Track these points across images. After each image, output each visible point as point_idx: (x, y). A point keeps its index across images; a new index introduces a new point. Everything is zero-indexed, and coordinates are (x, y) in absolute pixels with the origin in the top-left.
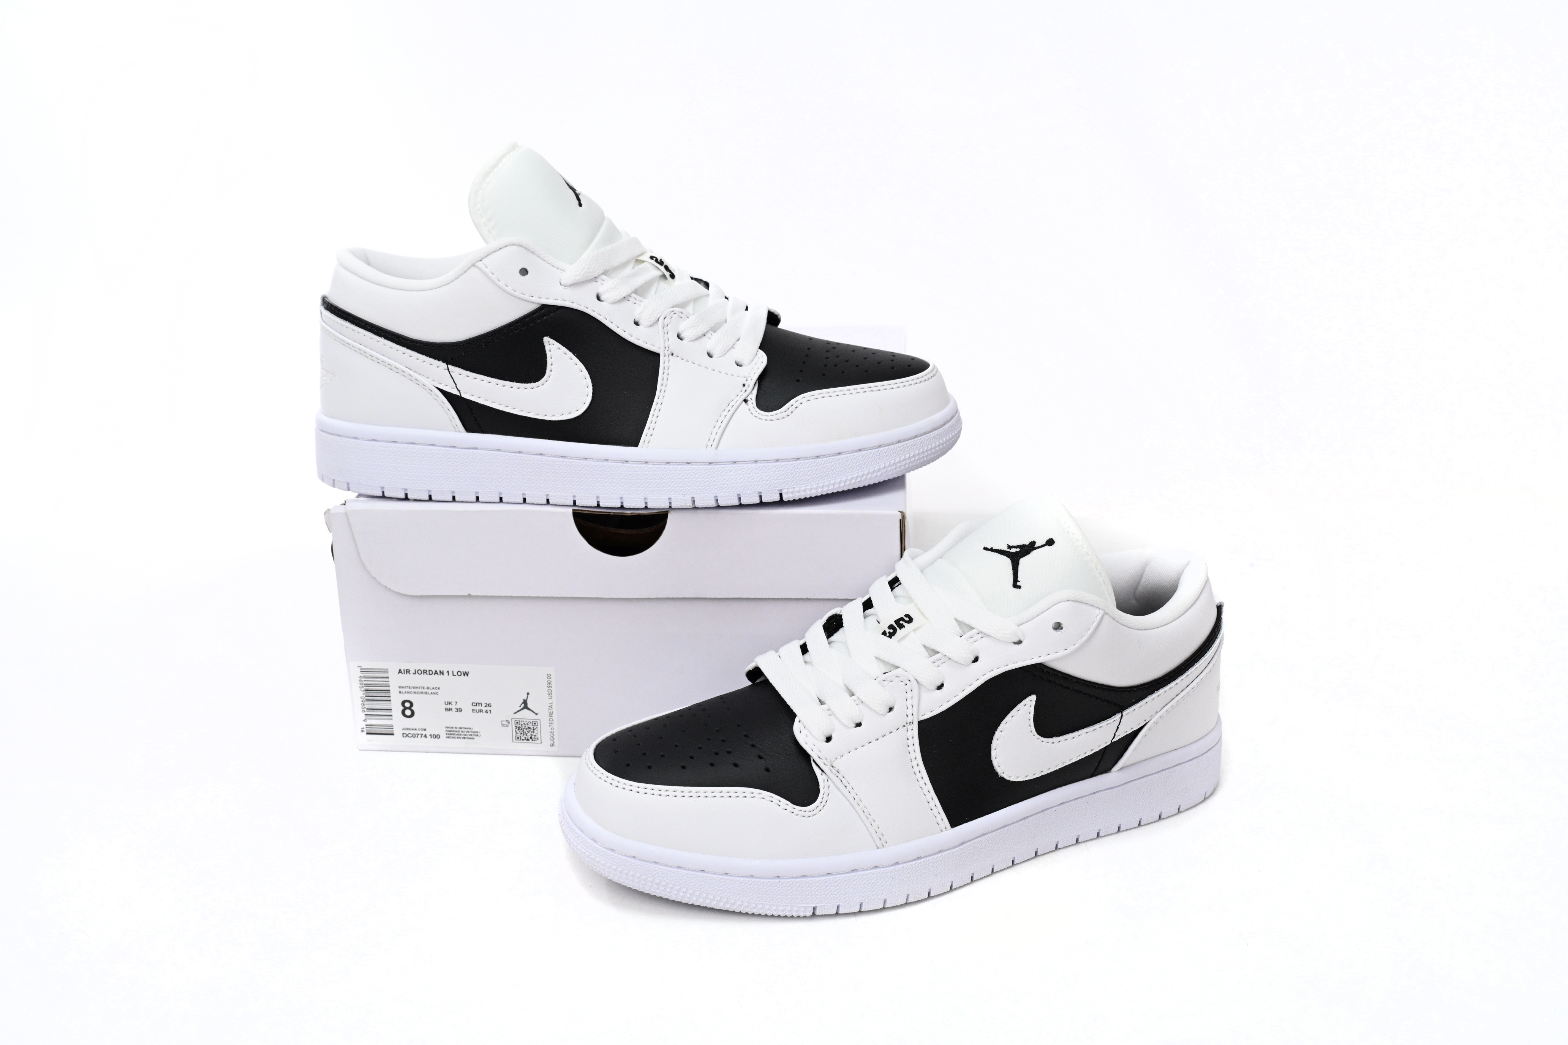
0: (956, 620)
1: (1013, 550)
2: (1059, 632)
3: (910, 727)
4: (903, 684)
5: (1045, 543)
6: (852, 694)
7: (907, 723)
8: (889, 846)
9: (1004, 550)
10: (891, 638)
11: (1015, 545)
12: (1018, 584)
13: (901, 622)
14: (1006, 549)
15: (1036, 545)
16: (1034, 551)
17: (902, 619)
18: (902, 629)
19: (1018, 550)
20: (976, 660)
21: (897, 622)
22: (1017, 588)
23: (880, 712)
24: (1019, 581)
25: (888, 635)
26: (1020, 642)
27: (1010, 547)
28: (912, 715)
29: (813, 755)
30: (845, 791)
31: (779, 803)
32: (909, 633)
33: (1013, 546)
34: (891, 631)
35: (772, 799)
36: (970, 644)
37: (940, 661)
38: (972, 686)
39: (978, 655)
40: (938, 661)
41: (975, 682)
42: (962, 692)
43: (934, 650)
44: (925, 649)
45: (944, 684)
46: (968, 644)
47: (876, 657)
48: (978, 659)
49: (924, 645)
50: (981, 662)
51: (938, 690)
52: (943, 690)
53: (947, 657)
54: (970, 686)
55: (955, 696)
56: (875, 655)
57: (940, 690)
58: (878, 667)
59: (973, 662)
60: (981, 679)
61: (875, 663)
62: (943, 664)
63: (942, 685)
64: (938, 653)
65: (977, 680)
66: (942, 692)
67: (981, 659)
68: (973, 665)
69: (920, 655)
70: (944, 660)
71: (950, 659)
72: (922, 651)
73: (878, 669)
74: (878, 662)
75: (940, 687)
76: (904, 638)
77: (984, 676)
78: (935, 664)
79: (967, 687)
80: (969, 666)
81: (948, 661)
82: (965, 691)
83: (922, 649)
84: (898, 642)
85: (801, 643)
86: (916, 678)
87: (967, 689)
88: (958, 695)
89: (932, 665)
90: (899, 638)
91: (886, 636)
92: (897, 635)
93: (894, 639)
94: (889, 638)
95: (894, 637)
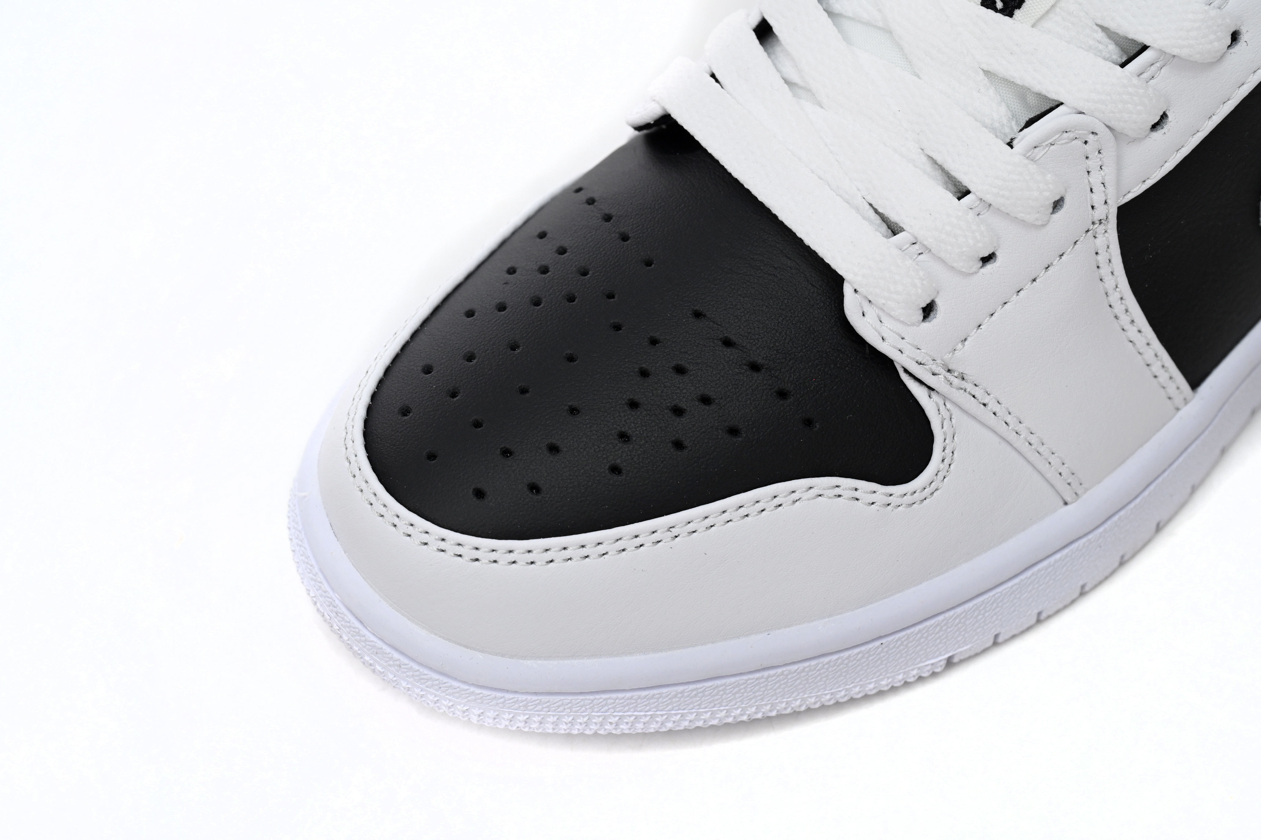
3: (1100, 229)
4: (1079, 143)
6: (963, 193)
7: (1093, 223)
8: (1086, 490)
10: (1011, 15)
20: (1235, 37)
23: (1036, 223)
25: (999, 6)
28: (1106, 202)
29: (900, 360)
30: (985, 415)
31: (857, 494)
35: (837, 491)
36: (1218, 10)
37: (1153, 68)
38: (1229, 102)
39: (1241, 27)
40: (1149, 68)
41: (1237, 91)
42: (1209, 120)
43: (1133, 41)
44: (1106, 40)
45: (1167, 113)
46: (1213, 13)
47: (986, 73)
48: (1241, 36)
49: (1104, 29)
50: (1246, 42)
51: (1157, 130)
52: (1167, 125)
53: (1168, 51)
54: (1225, 104)
55: (1193, 135)
56: (983, 70)
57: (1160, 130)
58: (1003, 104)
59: (1229, 46)
60: (1249, 82)
61: (992, 91)
62: (1159, 72)
63: (1164, 116)
64: (1145, 48)
65: (1240, 87)
66: (1165, 133)
67: (1244, 37)
68: (1232, 51)
69: (1100, 61)
70: (1161, 61)
71: (1175, 53)
72: (1101, 47)
73: (1003, 109)
74: (998, 87)
75: (1160, 122)
76: (1048, 12)
77: (1256, 74)
78: (1142, 76)
79: (1219, 107)
80: (1222, 57)
81: (1171, 60)
82: (1214, 117)
83: (1100, 42)
84: (1033, 26)
85: (755, 21)
86: (1107, 123)
87: (1219, 111)
88: (1201, 130)
89: (1135, 81)
90: (1033, 14)
91: (996, 10)
92: (1027, 5)
93: (1020, 18)
94: (1005, 15)
95: (1019, 14)
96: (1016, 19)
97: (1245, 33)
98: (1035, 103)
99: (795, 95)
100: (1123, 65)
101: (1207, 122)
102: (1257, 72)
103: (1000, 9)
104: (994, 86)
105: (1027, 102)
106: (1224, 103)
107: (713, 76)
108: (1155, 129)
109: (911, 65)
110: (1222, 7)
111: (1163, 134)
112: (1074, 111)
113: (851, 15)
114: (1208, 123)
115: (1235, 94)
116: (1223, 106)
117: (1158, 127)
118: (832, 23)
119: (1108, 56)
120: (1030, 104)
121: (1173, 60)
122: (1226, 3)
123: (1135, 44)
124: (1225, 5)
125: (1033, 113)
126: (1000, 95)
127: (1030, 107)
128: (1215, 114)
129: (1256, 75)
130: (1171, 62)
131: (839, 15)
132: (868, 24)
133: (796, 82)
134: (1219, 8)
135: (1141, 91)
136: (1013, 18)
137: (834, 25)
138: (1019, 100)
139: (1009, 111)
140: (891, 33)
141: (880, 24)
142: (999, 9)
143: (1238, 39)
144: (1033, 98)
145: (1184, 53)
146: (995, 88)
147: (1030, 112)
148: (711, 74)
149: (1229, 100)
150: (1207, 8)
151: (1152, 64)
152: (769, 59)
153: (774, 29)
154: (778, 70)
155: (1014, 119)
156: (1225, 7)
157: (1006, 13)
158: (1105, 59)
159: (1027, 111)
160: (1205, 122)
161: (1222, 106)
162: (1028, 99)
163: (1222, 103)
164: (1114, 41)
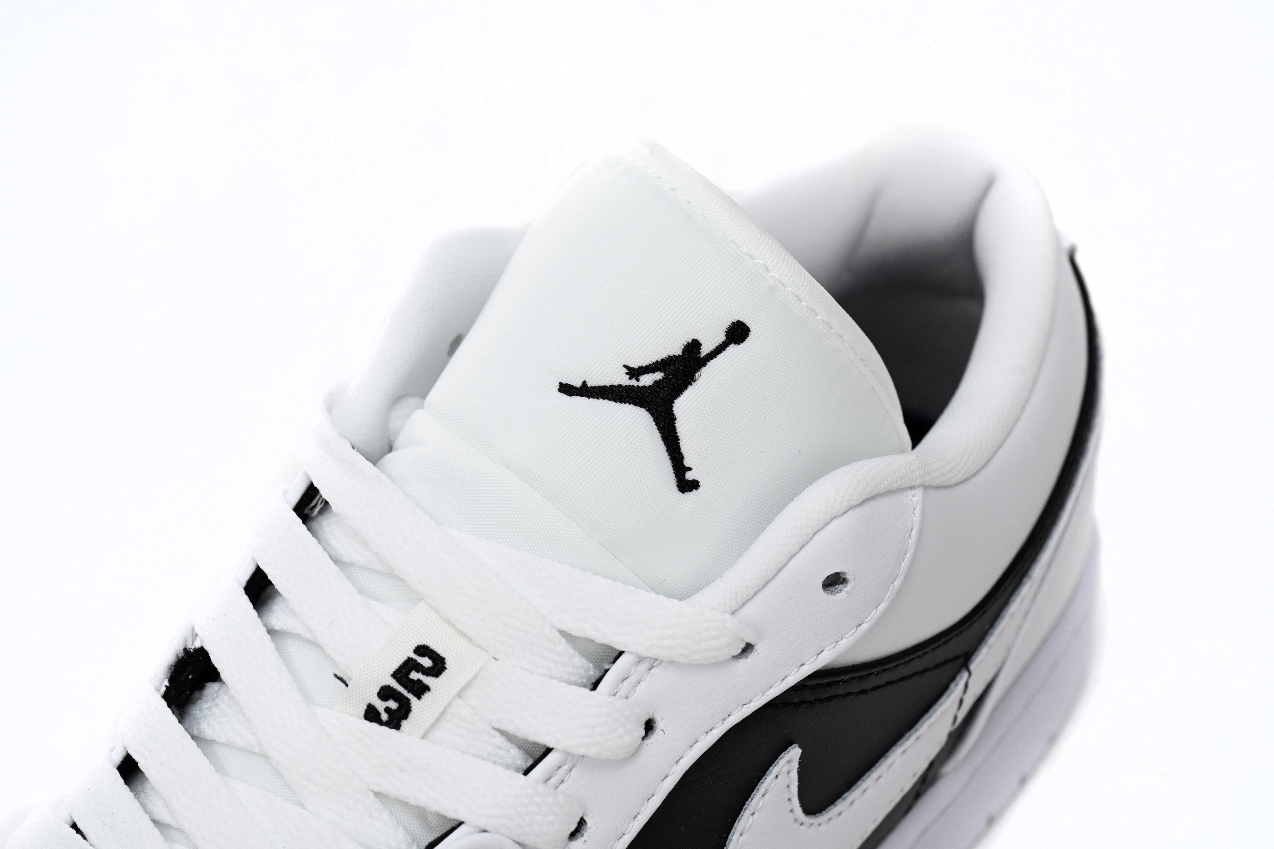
0: (564, 634)
1: (647, 380)
2: (842, 594)
5: (723, 338)
9: (620, 386)
10: (397, 727)
11: (645, 361)
12: (689, 476)
13: (414, 676)
14: (624, 380)
15: (705, 351)
16: (704, 370)
17: (409, 665)
18: (426, 697)
19: (659, 376)
20: (649, 726)
21: (401, 674)
22: (690, 490)
24: (690, 469)
25: (384, 717)
26: (748, 648)
27: (634, 373)
32: (449, 704)
33: (640, 368)
34: (393, 705)
36: (625, 700)
37: (561, 771)
38: (654, 798)
39: (654, 715)
40: (556, 772)
41: (661, 785)
42: (634, 821)
43: (536, 744)
44: (507, 745)
45: (585, 818)
46: (619, 703)
47: (377, 794)
48: (657, 724)
49: (503, 733)
50: (662, 730)
51: (576, 839)
52: (587, 832)
53: (574, 751)
54: (650, 801)
55: (619, 839)
56: (373, 791)
57: (579, 838)
58: (401, 827)
59: (643, 738)
60: (673, 773)
61: (386, 815)
62: (569, 775)
63: (583, 822)
64: (548, 750)
65: (663, 780)
66: (585, 841)
67: (659, 725)
68: (647, 741)
69: (500, 770)
70: (568, 762)
71: (582, 753)
72: (501, 753)
73: (401, 834)
74: (393, 809)
75: (579, 829)
76: (438, 720)
77: (679, 763)
78: (550, 782)
79: (643, 805)
80: (638, 750)
81: (580, 760)
82: (639, 817)
83: (500, 748)
84: (423, 737)
85: (118, 758)
86: (516, 839)
87: (644, 809)
88: (626, 832)
89: (541, 788)
90: (421, 724)
91: (381, 723)
92: (414, 714)
93: (408, 729)
94: (391, 728)
95: (406, 725)
96: (404, 730)
97: (660, 720)
98: (437, 822)
99: (167, 839)
100: (526, 772)
101: (632, 822)
102: (681, 761)
103: (386, 722)
104: (389, 808)
105: (428, 822)
106: (649, 799)
107: (74, 826)
108: (574, 838)
109: (294, 793)
110: (630, 695)
111: (583, 843)
112: (477, 830)
113: (224, 741)
114: (634, 824)
115: (660, 788)
116: (648, 803)
117: (578, 835)
118: (202, 754)
119: (511, 761)
120: (431, 823)
121: (582, 760)
122: (634, 691)
123: (539, 748)
124: (632, 693)
125: (436, 833)
126: (396, 818)
127: (432, 827)
128: (640, 813)
129: (679, 765)
130: (581, 762)
131: (212, 742)
132: (243, 750)
133: (169, 823)
134: (627, 698)
135: (550, 799)
136: (400, 730)
137: (205, 754)
138: (419, 821)
139: (407, 835)
140: (268, 758)
141: (257, 749)
142: (384, 721)
143: (654, 728)
144: (434, 817)
145: (592, 751)
146: (390, 810)
147: (433, 833)
148: (71, 824)
149: (653, 796)
150: (611, 699)
151: (560, 767)
152: (136, 801)
153: (140, 766)
154: (147, 811)
155: (415, 843)
156: (633, 695)
157: (392, 725)
158: (508, 767)
159: (429, 832)
160: (630, 823)
161: (646, 803)
162: (429, 819)
163: (646, 800)
164: (516, 745)
